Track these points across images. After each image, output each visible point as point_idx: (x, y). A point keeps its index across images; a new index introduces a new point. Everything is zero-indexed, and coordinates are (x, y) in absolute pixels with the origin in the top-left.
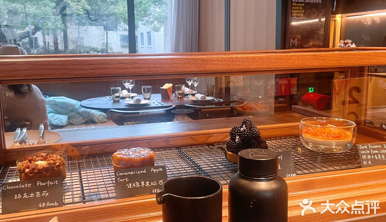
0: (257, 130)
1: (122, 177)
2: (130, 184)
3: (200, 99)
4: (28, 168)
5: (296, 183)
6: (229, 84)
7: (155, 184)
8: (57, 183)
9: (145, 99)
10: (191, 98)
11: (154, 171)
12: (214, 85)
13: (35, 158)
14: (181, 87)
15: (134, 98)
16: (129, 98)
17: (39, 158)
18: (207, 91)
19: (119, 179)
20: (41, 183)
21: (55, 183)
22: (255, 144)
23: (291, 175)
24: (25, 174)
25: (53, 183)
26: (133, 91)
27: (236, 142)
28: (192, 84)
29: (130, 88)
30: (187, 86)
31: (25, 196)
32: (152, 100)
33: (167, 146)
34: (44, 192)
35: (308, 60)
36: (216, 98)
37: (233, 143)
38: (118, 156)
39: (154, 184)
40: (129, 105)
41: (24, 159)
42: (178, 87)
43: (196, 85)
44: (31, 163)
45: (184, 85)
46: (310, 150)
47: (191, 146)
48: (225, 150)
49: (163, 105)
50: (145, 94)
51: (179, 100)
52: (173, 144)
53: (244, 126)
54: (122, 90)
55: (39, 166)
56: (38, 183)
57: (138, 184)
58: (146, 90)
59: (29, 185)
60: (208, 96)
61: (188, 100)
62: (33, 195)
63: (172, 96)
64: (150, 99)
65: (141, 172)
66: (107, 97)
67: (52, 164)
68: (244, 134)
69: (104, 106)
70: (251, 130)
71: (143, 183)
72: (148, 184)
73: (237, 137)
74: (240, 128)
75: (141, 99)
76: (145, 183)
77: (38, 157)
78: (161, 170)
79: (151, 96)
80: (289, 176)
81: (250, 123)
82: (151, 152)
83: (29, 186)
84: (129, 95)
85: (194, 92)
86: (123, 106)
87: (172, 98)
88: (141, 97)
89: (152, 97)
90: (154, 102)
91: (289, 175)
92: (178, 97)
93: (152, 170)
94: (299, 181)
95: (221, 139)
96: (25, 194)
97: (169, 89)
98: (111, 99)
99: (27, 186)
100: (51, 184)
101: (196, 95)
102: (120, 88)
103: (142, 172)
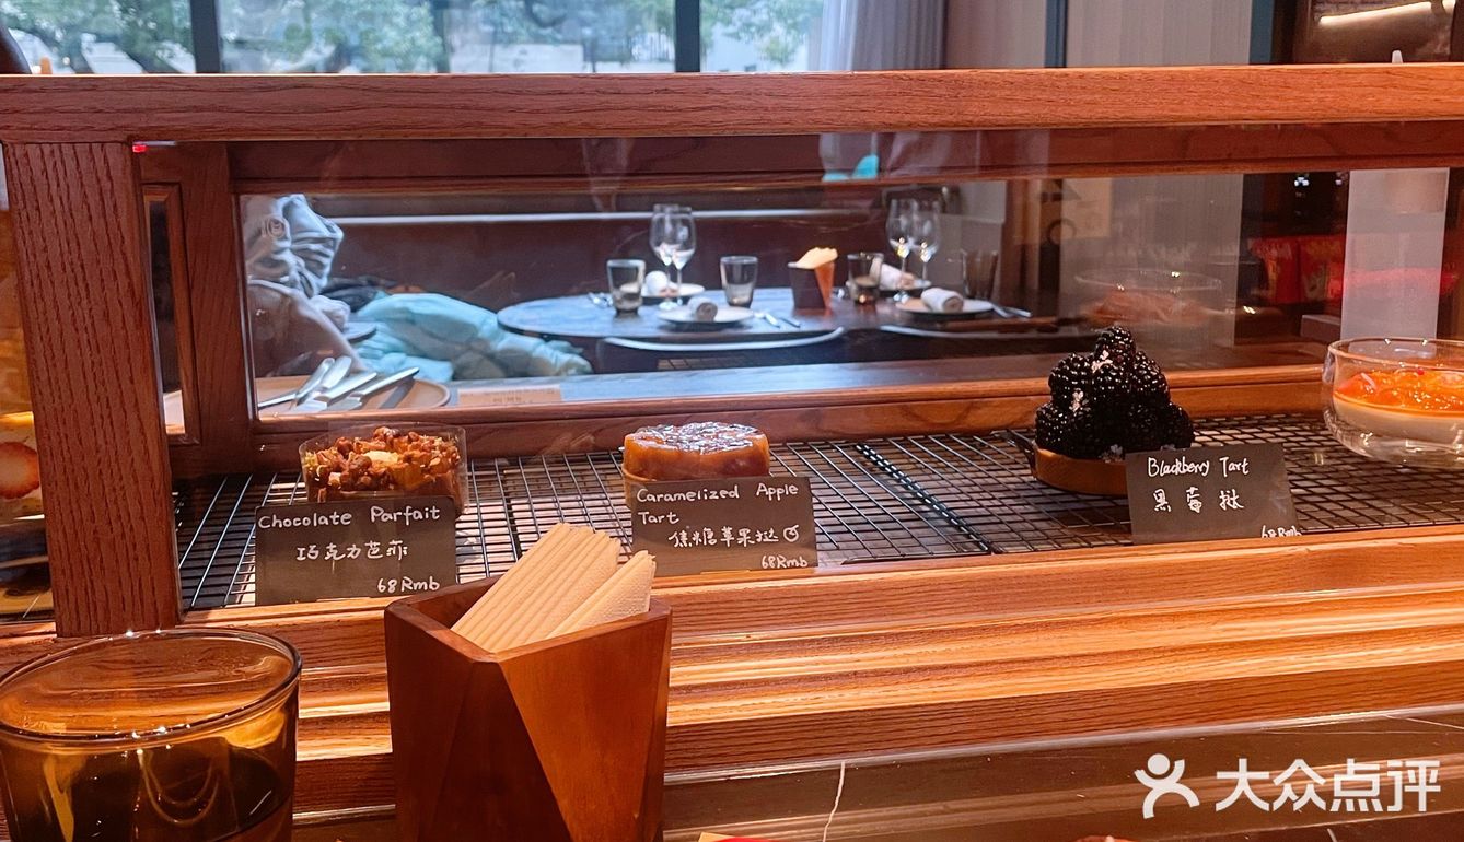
0: (1153, 370)
1: (655, 508)
2: (684, 534)
3: (939, 308)
4: (338, 469)
5: (1298, 557)
6: (1053, 231)
7: (772, 538)
8: (437, 514)
9: (732, 304)
10: (904, 303)
11: (769, 493)
12: (996, 258)
13: (358, 444)
14: (869, 263)
15: (691, 302)
16: (675, 300)
17: (372, 444)
18: (970, 280)
19: (644, 514)
20: (382, 511)
21: (430, 514)
22: (1143, 419)
23: (1277, 531)
24: (329, 488)
25: (424, 516)
26: (689, 274)
27: (1071, 412)
28: (911, 252)
29: (680, 265)
30: (892, 259)
31: (332, 553)
32: (758, 310)
33: (814, 434)
34: (393, 542)
35: (1360, 91)
36: (1004, 304)
37: (1062, 419)
38: (640, 443)
39: (767, 540)
40: (674, 326)
41: (322, 446)
42: (857, 263)
43: (926, 256)
44: (346, 457)
45: (881, 255)
46: (1363, 457)
47: (903, 437)
48: (1030, 447)
49: (798, 327)
50: (733, 287)
51: (859, 311)
52: (835, 429)
53: (1106, 354)
54: (647, 272)
55: (376, 466)
56: (373, 514)
57: (711, 536)
58: (737, 274)
59: (343, 517)
60: (972, 297)
61: (893, 315)
62: (356, 552)
63: (833, 296)
64: (752, 306)
65: (723, 493)
66: (592, 295)
67: (416, 459)
68: (1105, 384)
69: (581, 326)
70: (1134, 372)
71: (727, 531)
72: (746, 538)
73: (1075, 394)
74: (1090, 363)
75: (717, 304)
76: (735, 534)
77: (369, 441)
78: (793, 490)
79: (755, 297)
80: (1273, 535)
81: (1126, 342)
82: (758, 437)
83: (346, 521)
84: (673, 291)
85: (918, 284)
86: (652, 327)
87: (831, 305)
88: (717, 298)
89: (759, 300)
90: (765, 318)
91: (1272, 533)
92: (857, 302)
93: (762, 488)
94: (1309, 551)
95: (1018, 416)
96: (332, 546)
97: (824, 268)
98: (609, 306)
99: (337, 520)
100: (416, 519)
101: (925, 294)
102: (640, 264)
103: (727, 495)
